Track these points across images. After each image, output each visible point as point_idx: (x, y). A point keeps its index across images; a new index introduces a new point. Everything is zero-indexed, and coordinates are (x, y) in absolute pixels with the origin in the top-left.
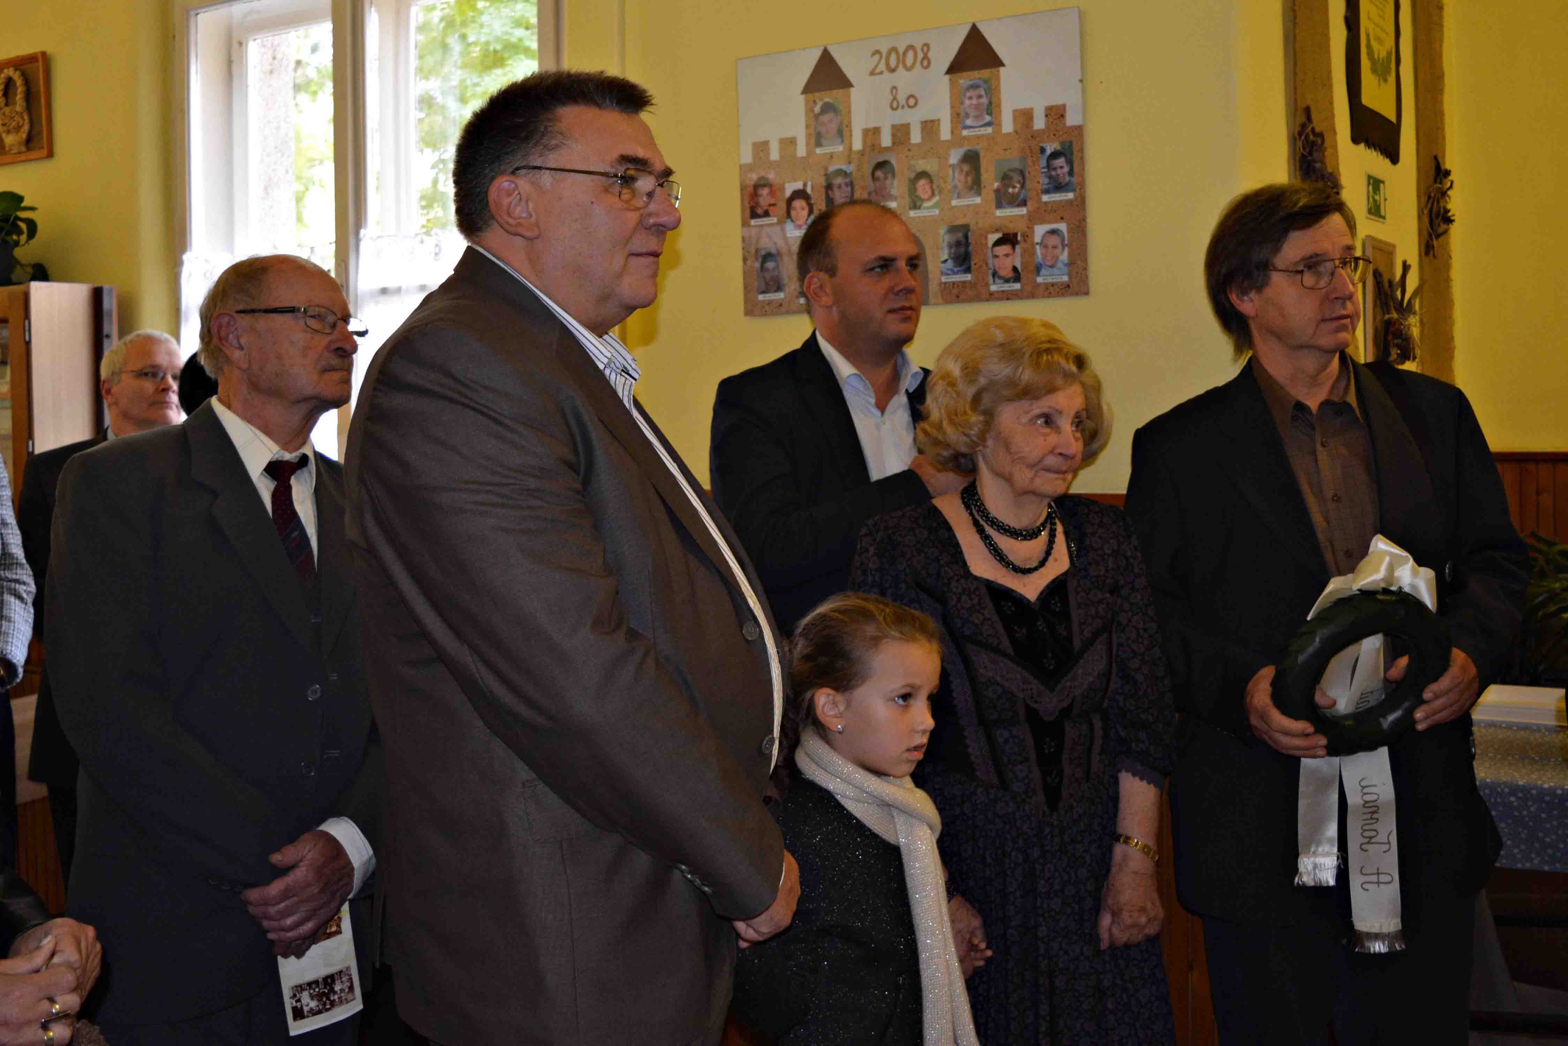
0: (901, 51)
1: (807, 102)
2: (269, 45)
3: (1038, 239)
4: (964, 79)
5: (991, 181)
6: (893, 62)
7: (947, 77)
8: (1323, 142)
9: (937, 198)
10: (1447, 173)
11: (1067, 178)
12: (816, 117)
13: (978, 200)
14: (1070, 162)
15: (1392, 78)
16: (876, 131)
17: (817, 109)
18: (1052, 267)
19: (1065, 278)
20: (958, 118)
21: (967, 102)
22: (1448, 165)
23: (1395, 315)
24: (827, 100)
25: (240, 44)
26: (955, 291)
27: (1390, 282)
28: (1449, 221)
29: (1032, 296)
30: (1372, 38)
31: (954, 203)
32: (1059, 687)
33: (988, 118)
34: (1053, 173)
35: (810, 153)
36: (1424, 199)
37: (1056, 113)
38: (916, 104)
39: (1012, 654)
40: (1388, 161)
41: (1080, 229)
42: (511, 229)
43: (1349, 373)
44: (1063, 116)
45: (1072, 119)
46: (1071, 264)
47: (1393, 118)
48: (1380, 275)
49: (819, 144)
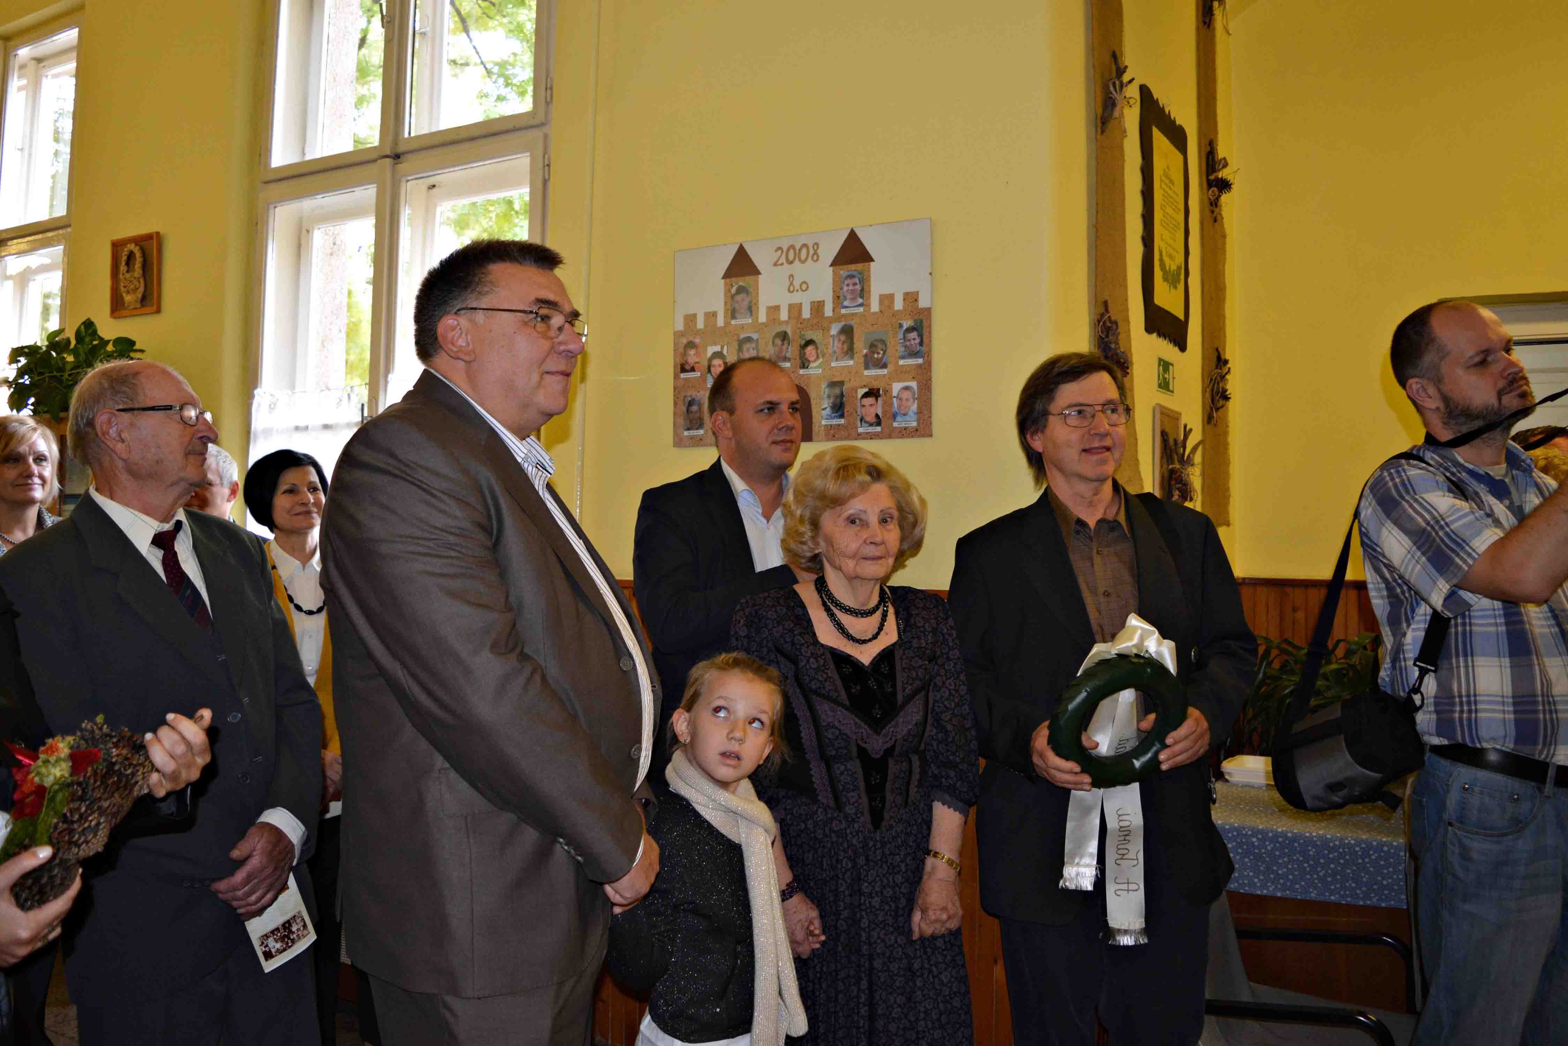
0: (797, 248)
1: (726, 284)
2: (330, 233)
3: (895, 393)
4: (843, 271)
5: (861, 348)
6: (791, 257)
7: (831, 268)
8: (1117, 328)
9: (821, 360)
10: (1226, 362)
11: (918, 348)
12: (733, 297)
13: (851, 363)
14: (921, 336)
15: (1181, 286)
16: (777, 308)
17: (733, 290)
18: (904, 415)
19: (915, 424)
20: (838, 299)
21: (845, 288)
22: (1228, 355)
23: (1177, 466)
24: (741, 283)
25: (308, 231)
26: (832, 432)
27: (1175, 441)
28: (1226, 398)
29: (890, 437)
30: (1164, 254)
31: (833, 364)
32: (884, 731)
33: (860, 301)
34: (908, 343)
35: (727, 324)
36: (1207, 381)
37: (911, 298)
38: (808, 287)
39: (848, 703)
40: (1177, 349)
41: (926, 387)
42: (452, 354)
43: (1121, 499)
44: (916, 300)
45: (923, 303)
46: (919, 412)
47: (1182, 317)
48: (1167, 434)
49: (733, 317)
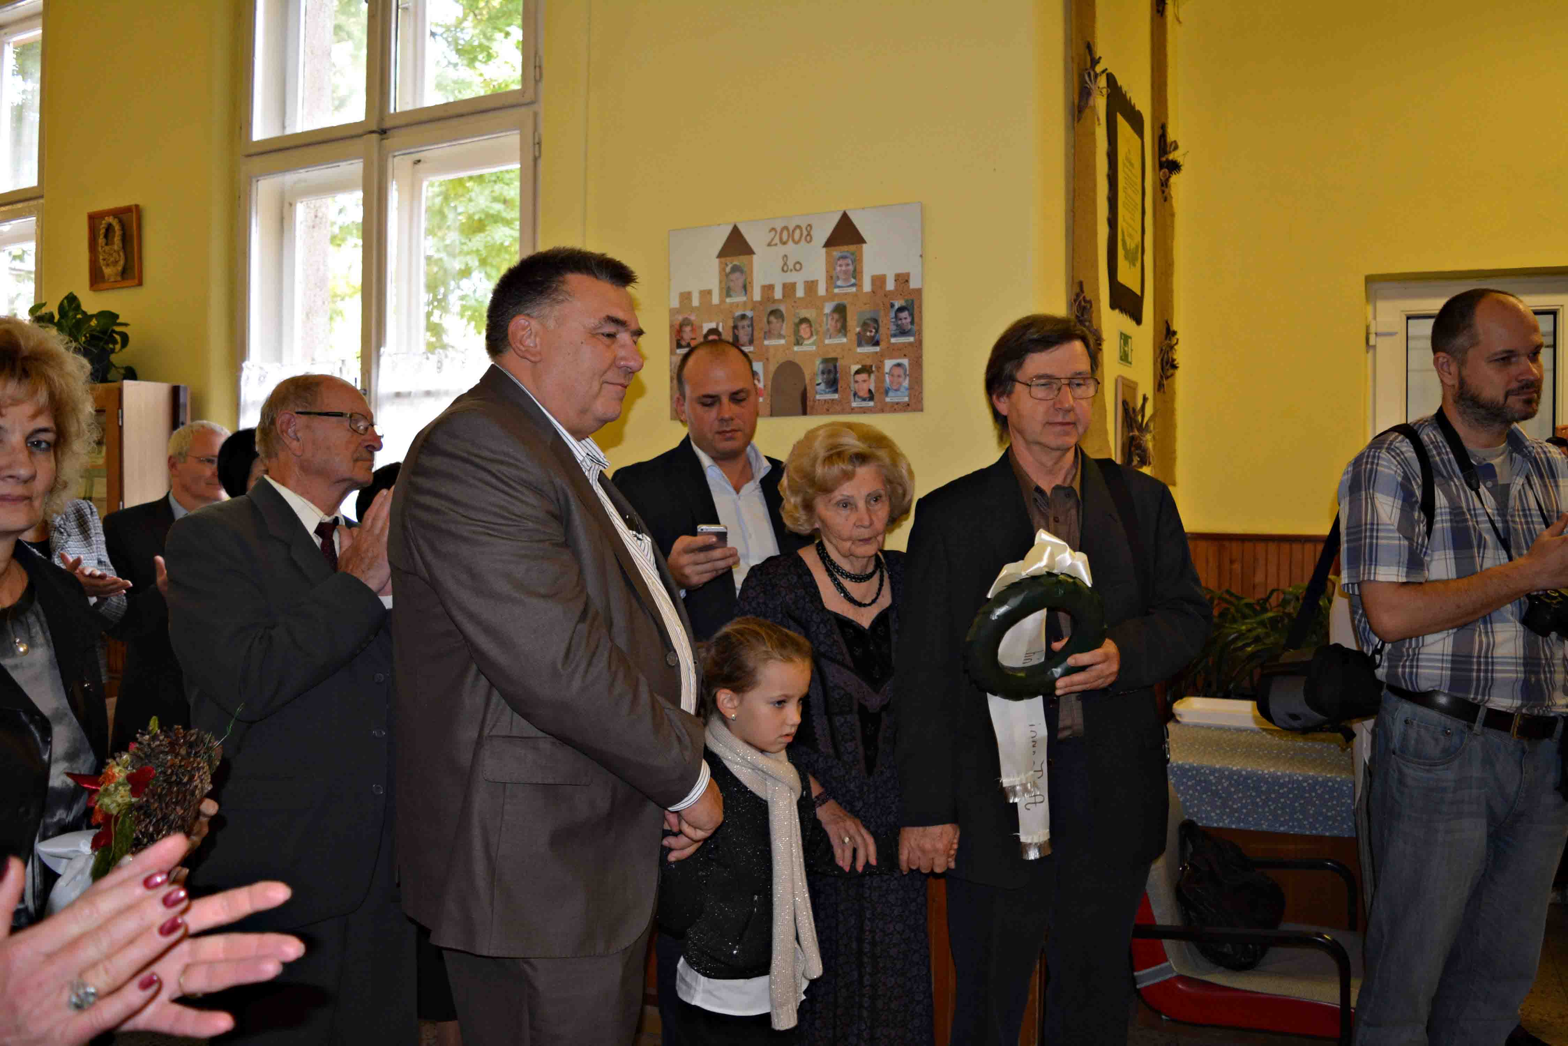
0: (791, 230)
1: (721, 263)
2: (312, 206)
3: (887, 369)
4: (836, 252)
5: (854, 327)
6: (785, 237)
7: (824, 250)
8: (1091, 307)
9: (815, 338)
10: (1174, 333)
11: (909, 327)
12: (727, 275)
13: (844, 340)
14: (912, 315)
15: (1139, 264)
16: (771, 287)
17: (728, 269)
18: (896, 390)
19: (906, 399)
20: (831, 279)
21: (838, 268)
22: (1175, 327)
23: (1136, 433)
24: (735, 263)
25: (291, 205)
26: (826, 406)
27: (1134, 410)
28: (1174, 367)
29: (882, 411)
30: (1126, 234)
31: (827, 342)
32: (881, 690)
33: (853, 281)
34: (900, 322)
35: (722, 301)
36: (1158, 351)
37: (903, 279)
38: (801, 269)
39: (852, 666)
40: (1134, 323)
41: (917, 364)
42: (520, 353)
44: (907, 281)
45: (914, 284)
46: (910, 388)
47: (1139, 293)
48: (1127, 404)
49: (728, 295)
